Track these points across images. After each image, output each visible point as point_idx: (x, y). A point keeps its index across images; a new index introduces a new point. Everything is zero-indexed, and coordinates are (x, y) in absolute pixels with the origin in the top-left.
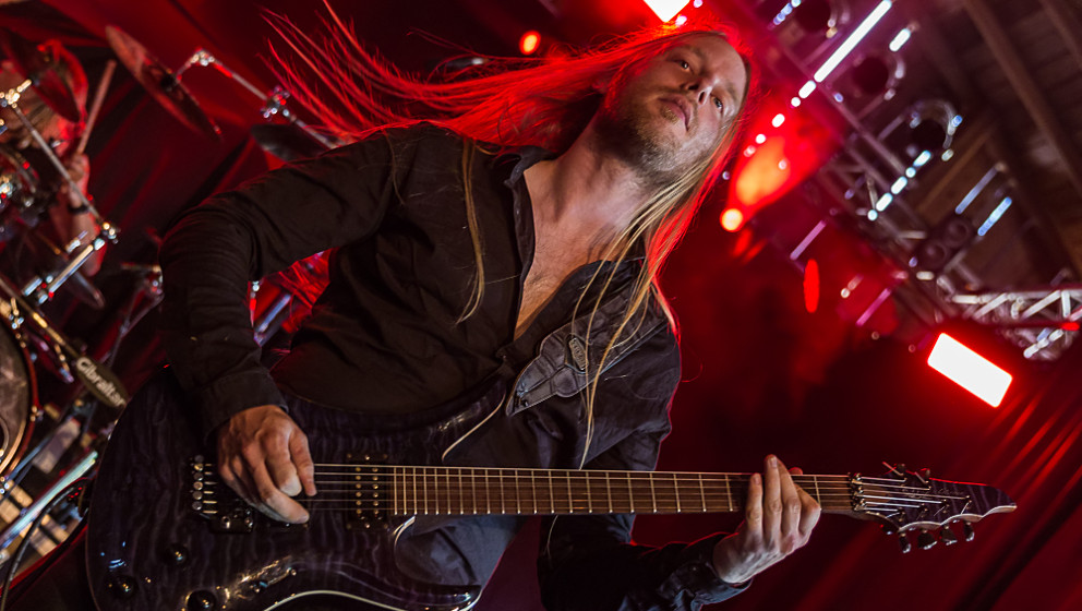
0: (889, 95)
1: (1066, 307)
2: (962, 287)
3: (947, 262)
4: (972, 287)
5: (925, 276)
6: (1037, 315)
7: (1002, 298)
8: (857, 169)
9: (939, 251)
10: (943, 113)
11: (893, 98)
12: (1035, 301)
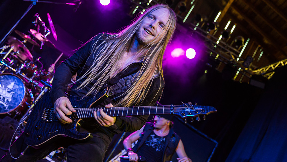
0: (230, 37)
1: (273, 67)
2: (253, 69)
3: (249, 65)
4: (255, 69)
5: (246, 69)
6: (268, 70)
7: (261, 69)
8: (228, 52)
9: (247, 64)
10: (241, 38)
11: (231, 38)
12: (267, 68)
